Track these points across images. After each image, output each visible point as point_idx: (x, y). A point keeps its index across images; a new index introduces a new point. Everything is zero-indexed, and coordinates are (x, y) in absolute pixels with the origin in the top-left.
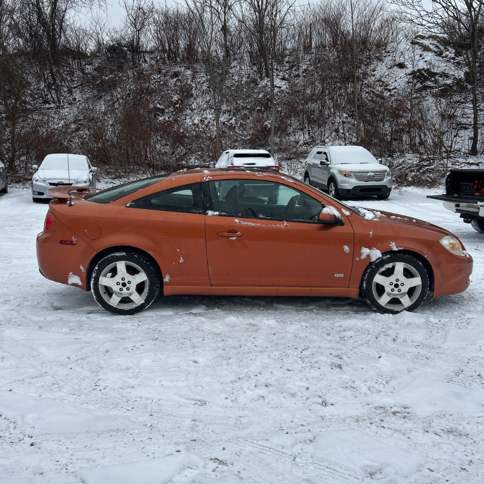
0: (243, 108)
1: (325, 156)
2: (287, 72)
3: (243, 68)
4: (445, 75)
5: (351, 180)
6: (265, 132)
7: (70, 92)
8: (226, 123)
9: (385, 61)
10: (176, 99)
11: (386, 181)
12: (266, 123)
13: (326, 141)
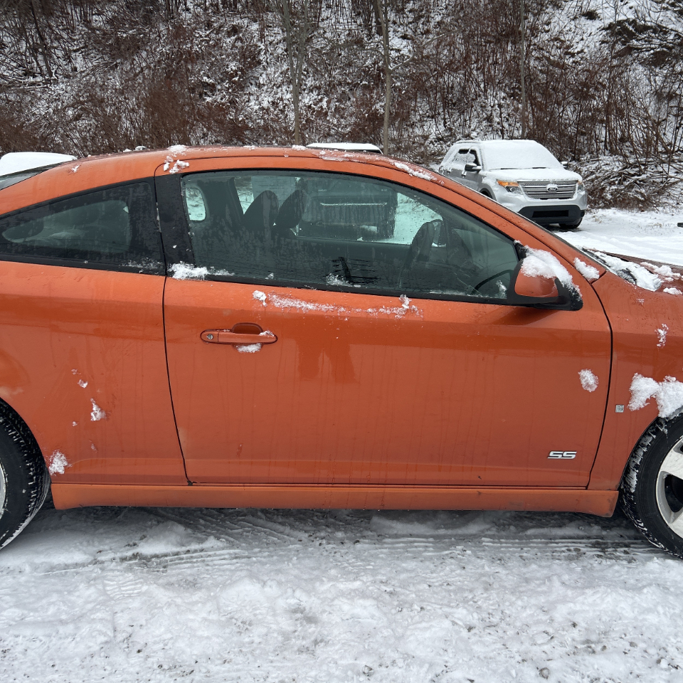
0: (340, 84)
1: (473, 156)
2: (410, 26)
3: (341, 21)
4: (660, 30)
5: (518, 197)
6: (376, 119)
7: (68, 57)
8: (312, 106)
9: (566, 9)
10: (234, 68)
11: (577, 198)
12: (378, 106)
13: (472, 135)
